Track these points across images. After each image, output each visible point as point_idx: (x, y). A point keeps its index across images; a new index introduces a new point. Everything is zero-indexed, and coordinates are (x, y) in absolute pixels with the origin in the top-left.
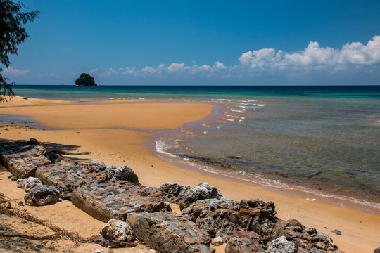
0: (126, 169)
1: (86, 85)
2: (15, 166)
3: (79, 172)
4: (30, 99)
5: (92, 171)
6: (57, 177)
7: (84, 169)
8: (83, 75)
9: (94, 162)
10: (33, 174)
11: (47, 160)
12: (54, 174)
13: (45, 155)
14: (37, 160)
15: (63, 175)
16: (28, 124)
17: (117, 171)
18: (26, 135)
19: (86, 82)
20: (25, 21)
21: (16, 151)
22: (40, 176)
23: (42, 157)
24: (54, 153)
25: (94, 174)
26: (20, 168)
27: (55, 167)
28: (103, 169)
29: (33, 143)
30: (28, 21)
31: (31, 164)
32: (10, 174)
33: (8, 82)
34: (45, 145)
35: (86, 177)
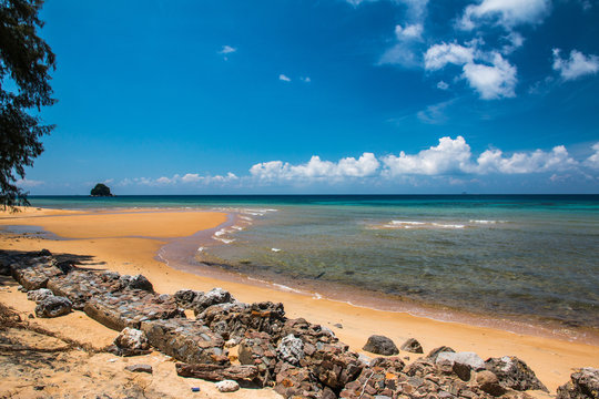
0: (140, 278)
1: (101, 195)
2: (26, 277)
3: (92, 282)
4: (44, 210)
5: (105, 281)
6: (70, 288)
7: (97, 279)
8: (98, 186)
9: (107, 272)
10: (44, 285)
11: (59, 271)
12: (66, 285)
13: (58, 266)
14: (48, 271)
15: (76, 286)
16: (40, 234)
17: (131, 279)
18: (38, 246)
19: (101, 192)
20: (41, 134)
21: (28, 264)
22: (52, 288)
23: (54, 268)
24: (67, 264)
25: (107, 284)
26: (30, 280)
27: (68, 278)
28: (117, 278)
29: (46, 252)
30: (44, 134)
31: (42, 275)
32: (21, 287)
33: (22, 192)
34: (58, 257)
35: (99, 287)
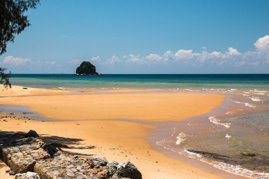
0: (128, 166)
2: (14, 159)
3: (79, 168)
5: (92, 167)
6: (56, 173)
7: (84, 165)
8: (84, 64)
9: (94, 157)
10: (31, 168)
11: (46, 154)
12: (53, 169)
13: (44, 148)
14: (36, 154)
15: (62, 171)
16: (27, 115)
17: (119, 167)
18: (24, 127)
19: (87, 71)
21: (14, 144)
22: (38, 171)
23: (41, 150)
24: (53, 146)
25: (94, 170)
26: (17, 162)
27: (54, 162)
28: (104, 164)
29: (32, 134)
31: (29, 158)
32: (8, 168)
34: (45, 139)
35: (86, 173)
